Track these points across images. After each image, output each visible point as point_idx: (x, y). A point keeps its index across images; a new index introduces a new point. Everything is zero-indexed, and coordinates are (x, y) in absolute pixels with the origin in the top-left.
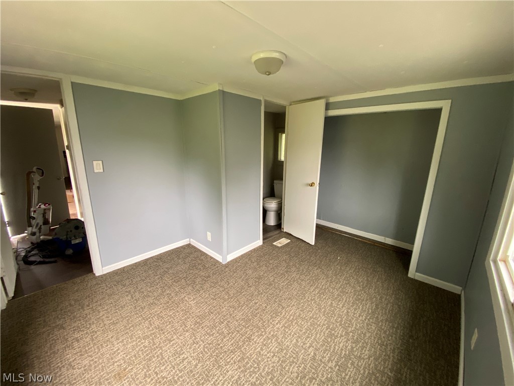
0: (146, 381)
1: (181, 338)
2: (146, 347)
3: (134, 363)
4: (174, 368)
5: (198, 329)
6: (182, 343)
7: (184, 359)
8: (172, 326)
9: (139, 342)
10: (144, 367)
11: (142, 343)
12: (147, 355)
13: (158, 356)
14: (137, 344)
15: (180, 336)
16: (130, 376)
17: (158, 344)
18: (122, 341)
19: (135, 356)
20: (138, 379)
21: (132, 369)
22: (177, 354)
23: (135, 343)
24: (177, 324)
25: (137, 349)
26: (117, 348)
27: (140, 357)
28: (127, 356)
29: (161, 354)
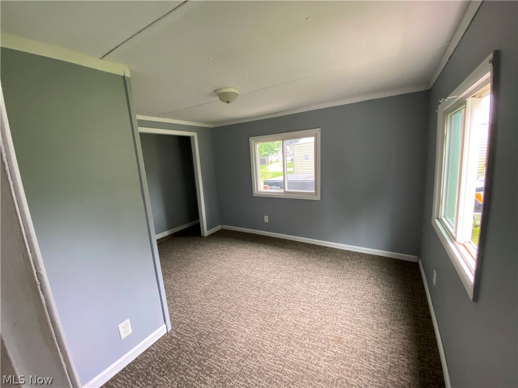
0: (329, 321)
1: (289, 319)
2: (310, 339)
3: (325, 338)
4: (312, 312)
5: (276, 312)
6: (293, 317)
7: (303, 309)
8: (282, 332)
9: (309, 348)
10: (323, 329)
11: (308, 344)
12: (314, 333)
13: (311, 326)
14: (311, 349)
15: (288, 321)
16: (334, 333)
17: (303, 332)
18: (317, 365)
19: (320, 342)
20: (332, 327)
21: (329, 336)
22: (302, 315)
23: (312, 351)
24: (279, 330)
25: (315, 344)
26: (325, 363)
27: (319, 337)
28: (325, 347)
29: (308, 324)
